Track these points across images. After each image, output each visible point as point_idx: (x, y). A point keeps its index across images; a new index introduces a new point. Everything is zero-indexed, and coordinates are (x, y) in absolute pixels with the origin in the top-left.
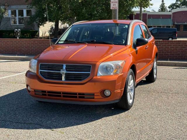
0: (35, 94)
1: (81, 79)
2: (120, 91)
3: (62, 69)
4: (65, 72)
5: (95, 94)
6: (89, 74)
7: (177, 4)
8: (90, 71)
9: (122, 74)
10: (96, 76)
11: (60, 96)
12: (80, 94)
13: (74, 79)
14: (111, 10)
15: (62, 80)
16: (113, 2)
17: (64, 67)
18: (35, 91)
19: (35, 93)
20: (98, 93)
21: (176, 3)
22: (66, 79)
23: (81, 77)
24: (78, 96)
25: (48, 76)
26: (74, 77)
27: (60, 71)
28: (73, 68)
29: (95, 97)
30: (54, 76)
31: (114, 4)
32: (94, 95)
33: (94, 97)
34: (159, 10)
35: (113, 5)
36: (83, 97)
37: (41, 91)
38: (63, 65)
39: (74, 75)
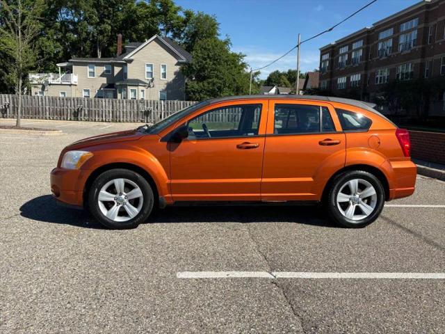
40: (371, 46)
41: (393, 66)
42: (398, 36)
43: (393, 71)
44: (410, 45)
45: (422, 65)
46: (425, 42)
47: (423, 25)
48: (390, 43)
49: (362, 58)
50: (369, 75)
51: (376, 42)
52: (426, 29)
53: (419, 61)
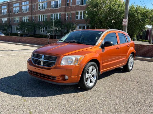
1: (50, 66)
2: (77, 77)
5: (57, 77)
6: (55, 63)
8: (56, 61)
9: (80, 65)
10: (60, 64)
11: (38, 75)
12: (48, 76)
13: (47, 65)
14: (123, 26)
15: (40, 65)
17: (43, 57)
20: (59, 76)
22: (43, 65)
24: (47, 77)
25: (35, 61)
27: (40, 59)
29: (57, 79)
30: (38, 62)
35: (124, 23)
36: (50, 79)
37: (31, 71)
38: (42, 55)
39: (47, 63)
40: (10, 8)
41: (20, 17)
42: (22, 6)
43: (21, 18)
44: (27, 10)
45: (32, 17)
46: (32, 10)
47: (30, 4)
48: (18, 8)
49: (7, 12)
50: (10, 19)
51: (13, 7)
52: (32, 5)
53: (30, 16)
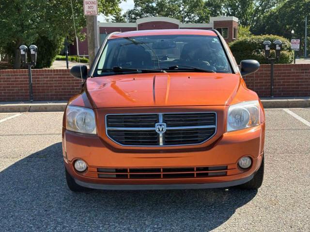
0: (99, 178)
1: (197, 140)
3: (158, 122)
4: (165, 128)
5: (228, 167)
6: (214, 129)
7: (137, 12)
8: (215, 124)
11: (158, 176)
12: (200, 169)
13: (183, 141)
16: (87, 3)
18: (98, 171)
19: (98, 174)
20: (235, 164)
21: (134, 10)
23: (197, 137)
25: (126, 138)
26: (183, 137)
27: (154, 126)
28: (179, 119)
30: (139, 138)
31: (89, 5)
32: (227, 169)
33: (227, 172)
34: (113, 20)
35: (89, 7)
37: (115, 171)
